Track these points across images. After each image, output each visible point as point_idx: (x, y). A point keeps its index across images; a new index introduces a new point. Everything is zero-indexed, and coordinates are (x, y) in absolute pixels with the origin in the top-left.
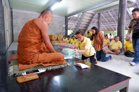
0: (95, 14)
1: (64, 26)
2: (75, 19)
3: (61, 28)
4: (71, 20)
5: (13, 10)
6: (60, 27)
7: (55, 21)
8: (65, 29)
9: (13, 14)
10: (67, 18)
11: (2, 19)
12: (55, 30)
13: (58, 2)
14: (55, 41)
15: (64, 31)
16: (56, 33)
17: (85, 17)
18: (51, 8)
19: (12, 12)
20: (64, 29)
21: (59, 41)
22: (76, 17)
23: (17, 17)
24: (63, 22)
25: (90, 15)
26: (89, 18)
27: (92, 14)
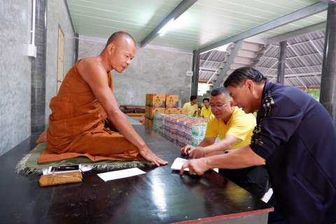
0: (268, 45)
1: (190, 73)
2: (220, 58)
3: (183, 79)
4: (210, 60)
5: (81, 38)
6: (180, 76)
7: (168, 62)
8: (192, 81)
9: (79, 46)
10: (198, 55)
11: (42, 58)
12: (168, 83)
13: (173, 19)
14: (159, 109)
15: (190, 86)
16: (171, 90)
17: (240, 53)
18: (159, 32)
19: (77, 42)
20: (189, 81)
21: (169, 109)
22: (222, 53)
23: (87, 52)
24: (188, 64)
25: (255, 49)
26: (251, 55)
27: (260, 45)
